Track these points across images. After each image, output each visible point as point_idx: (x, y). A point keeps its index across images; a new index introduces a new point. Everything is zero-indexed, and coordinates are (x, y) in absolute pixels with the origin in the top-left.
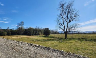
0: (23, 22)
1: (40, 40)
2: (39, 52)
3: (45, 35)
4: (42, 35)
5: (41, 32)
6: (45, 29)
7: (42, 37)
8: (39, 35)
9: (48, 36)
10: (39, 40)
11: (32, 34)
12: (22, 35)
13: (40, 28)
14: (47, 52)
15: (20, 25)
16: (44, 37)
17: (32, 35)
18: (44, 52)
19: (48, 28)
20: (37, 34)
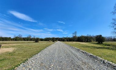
0: (76, 32)
1: (90, 47)
2: (82, 59)
3: (97, 42)
4: (94, 42)
5: (93, 39)
6: (98, 36)
7: (94, 43)
8: (91, 41)
9: (102, 43)
10: (88, 47)
11: (84, 40)
12: (76, 41)
13: (92, 36)
14: (92, 61)
15: (74, 34)
16: (96, 44)
17: (84, 42)
18: (88, 60)
19: (101, 35)
20: (89, 41)
